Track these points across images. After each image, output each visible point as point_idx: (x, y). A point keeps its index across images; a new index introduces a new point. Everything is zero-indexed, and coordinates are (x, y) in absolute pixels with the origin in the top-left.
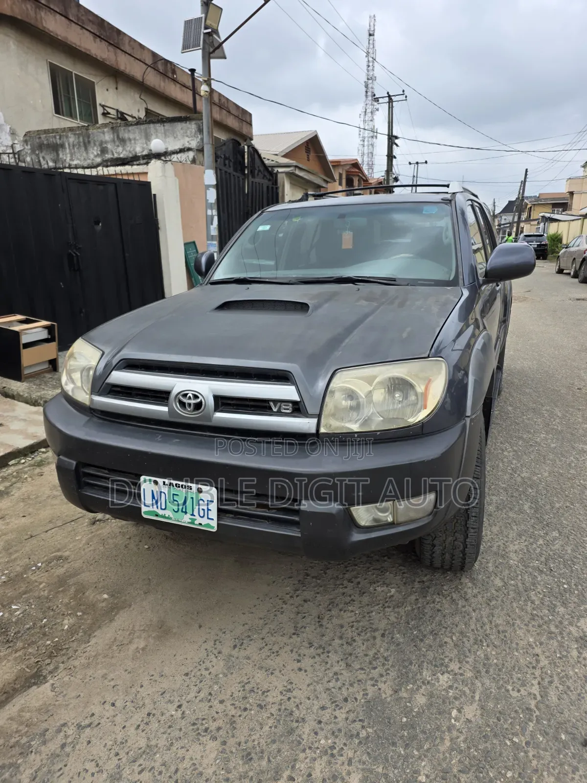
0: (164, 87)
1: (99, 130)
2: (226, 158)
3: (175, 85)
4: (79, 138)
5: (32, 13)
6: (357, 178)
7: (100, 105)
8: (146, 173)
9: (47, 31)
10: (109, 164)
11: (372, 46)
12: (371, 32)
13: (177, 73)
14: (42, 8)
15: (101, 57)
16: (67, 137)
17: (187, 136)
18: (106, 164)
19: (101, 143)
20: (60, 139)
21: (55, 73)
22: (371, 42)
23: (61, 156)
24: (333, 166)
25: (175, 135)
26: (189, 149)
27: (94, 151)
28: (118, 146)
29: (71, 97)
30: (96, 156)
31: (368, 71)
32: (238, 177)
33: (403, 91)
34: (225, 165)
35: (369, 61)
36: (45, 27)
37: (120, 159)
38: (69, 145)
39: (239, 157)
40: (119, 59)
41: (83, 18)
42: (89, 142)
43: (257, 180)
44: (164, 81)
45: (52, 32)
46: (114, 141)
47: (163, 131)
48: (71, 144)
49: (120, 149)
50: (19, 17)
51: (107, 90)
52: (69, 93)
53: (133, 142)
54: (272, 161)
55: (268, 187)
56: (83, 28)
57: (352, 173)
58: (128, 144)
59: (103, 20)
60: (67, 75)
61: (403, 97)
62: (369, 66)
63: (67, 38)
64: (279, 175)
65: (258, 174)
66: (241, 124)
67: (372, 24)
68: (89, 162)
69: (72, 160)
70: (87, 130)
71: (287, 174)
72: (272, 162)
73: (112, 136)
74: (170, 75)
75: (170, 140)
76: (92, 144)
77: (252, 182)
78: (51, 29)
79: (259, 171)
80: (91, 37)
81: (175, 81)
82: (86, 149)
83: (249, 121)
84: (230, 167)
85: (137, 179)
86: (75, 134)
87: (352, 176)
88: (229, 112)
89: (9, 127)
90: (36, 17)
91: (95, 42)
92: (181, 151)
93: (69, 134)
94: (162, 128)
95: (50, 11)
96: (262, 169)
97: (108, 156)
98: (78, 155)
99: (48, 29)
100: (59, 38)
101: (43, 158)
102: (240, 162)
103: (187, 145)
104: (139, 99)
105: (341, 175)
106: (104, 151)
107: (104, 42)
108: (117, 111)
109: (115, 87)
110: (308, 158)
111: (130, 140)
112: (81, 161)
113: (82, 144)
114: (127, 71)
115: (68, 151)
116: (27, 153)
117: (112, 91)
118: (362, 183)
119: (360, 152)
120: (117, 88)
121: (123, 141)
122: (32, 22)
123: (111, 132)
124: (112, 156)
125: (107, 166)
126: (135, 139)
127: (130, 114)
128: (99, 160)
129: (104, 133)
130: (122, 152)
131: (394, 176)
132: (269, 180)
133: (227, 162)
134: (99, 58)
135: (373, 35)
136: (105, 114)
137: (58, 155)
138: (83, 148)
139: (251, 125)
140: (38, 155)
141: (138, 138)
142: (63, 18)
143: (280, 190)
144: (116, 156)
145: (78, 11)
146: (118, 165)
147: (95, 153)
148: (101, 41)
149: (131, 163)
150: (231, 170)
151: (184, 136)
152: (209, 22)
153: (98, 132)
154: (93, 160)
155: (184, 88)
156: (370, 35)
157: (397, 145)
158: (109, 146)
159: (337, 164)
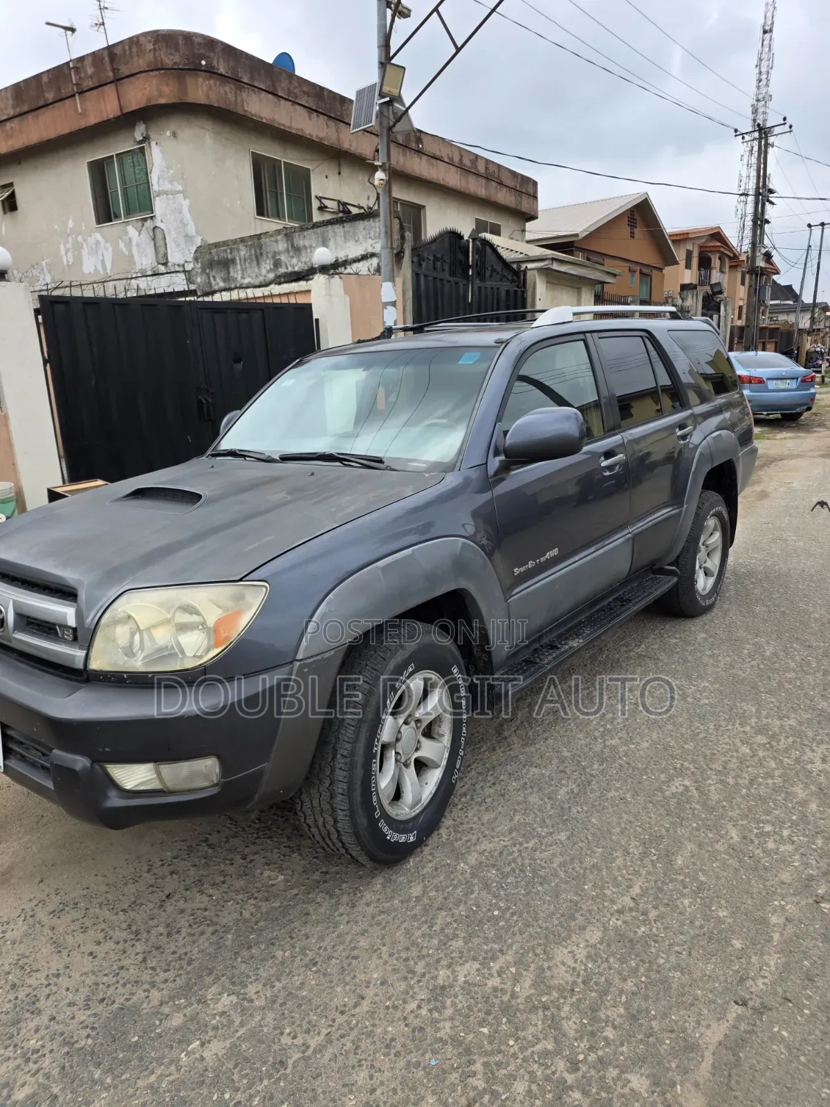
0: (404, 163)
1: (272, 239)
2: (436, 259)
3: (421, 158)
4: (250, 250)
5: (231, 96)
6: (718, 255)
7: (316, 197)
8: (309, 291)
9: (249, 115)
10: (282, 280)
11: (766, 49)
12: (767, 28)
13: (424, 141)
14: (244, 87)
15: (317, 137)
16: (238, 250)
17: (370, 238)
18: (279, 280)
19: (275, 253)
20: (231, 253)
21: (259, 164)
22: (766, 42)
23: (232, 274)
24: (673, 241)
25: (356, 238)
26: (373, 255)
27: (267, 265)
28: (292, 257)
29: (279, 192)
30: (268, 272)
31: (758, 87)
32: (457, 283)
33: (785, 119)
34: (435, 269)
35: (760, 73)
36: (246, 111)
37: (295, 273)
38: (240, 260)
39: (460, 256)
40: (342, 136)
41: (296, 91)
42: (261, 254)
43: (488, 284)
44: (405, 155)
45: (255, 115)
46: (288, 251)
47: (342, 234)
48: (243, 257)
49: (295, 261)
50: (216, 105)
51: (327, 177)
52: (276, 188)
53: (309, 250)
54: (521, 253)
55: (508, 292)
56: (294, 103)
57: (708, 249)
58: (303, 252)
59: (322, 89)
60: (275, 164)
61: (786, 128)
62: (760, 81)
63: (273, 120)
64: (529, 273)
65: (491, 276)
66: (518, 198)
67: (769, 15)
68: (261, 278)
69: (243, 278)
70: (259, 239)
71: (540, 270)
72: (521, 256)
73: (285, 245)
74: (413, 145)
75: (351, 244)
76: (265, 258)
77: (479, 287)
78: (253, 112)
79: (494, 270)
80: (305, 112)
81: (420, 152)
82: (258, 264)
83: (531, 192)
84: (443, 270)
85: (292, 300)
86: (246, 246)
87: (710, 254)
88: (501, 184)
89: (200, 238)
90: (236, 100)
91: (310, 119)
92: (364, 257)
93: (241, 247)
94: (342, 229)
95: (253, 90)
96: (499, 268)
97: (282, 270)
98: (249, 271)
99: (250, 113)
100: (264, 121)
101: (214, 277)
102: (461, 262)
103: (370, 250)
104: (368, 184)
105: (689, 255)
106: (277, 264)
107: (321, 116)
108: (339, 202)
109: (337, 171)
110: (632, 233)
111: (305, 248)
112: (252, 279)
113: (253, 257)
114: (353, 149)
115: (239, 267)
116: (197, 272)
117: (334, 178)
118: (727, 260)
119: (740, 212)
120: (339, 173)
121: (297, 250)
122: (231, 108)
123: (285, 240)
124: (286, 271)
125: (280, 283)
126: (311, 247)
127: (356, 204)
128: (271, 276)
129: (277, 241)
130: (297, 265)
131: (763, 251)
132: (513, 281)
133: (439, 264)
134: (314, 138)
135: (771, 31)
136: (322, 208)
137: (229, 273)
138: (255, 263)
139: (535, 197)
140: (208, 275)
141: (314, 245)
142: (270, 96)
143: (529, 294)
144: (290, 269)
145: (290, 83)
146: (291, 281)
147: (268, 268)
148: (318, 116)
149: (307, 278)
150: (446, 276)
151: (366, 238)
152: (386, 89)
153: (271, 241)
154: (265, 276)
155: (434, 161)
156: (765, 32)
157: (772, 203)
158: (283, 258)
159: (682, 238)
